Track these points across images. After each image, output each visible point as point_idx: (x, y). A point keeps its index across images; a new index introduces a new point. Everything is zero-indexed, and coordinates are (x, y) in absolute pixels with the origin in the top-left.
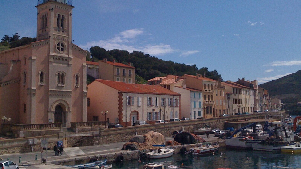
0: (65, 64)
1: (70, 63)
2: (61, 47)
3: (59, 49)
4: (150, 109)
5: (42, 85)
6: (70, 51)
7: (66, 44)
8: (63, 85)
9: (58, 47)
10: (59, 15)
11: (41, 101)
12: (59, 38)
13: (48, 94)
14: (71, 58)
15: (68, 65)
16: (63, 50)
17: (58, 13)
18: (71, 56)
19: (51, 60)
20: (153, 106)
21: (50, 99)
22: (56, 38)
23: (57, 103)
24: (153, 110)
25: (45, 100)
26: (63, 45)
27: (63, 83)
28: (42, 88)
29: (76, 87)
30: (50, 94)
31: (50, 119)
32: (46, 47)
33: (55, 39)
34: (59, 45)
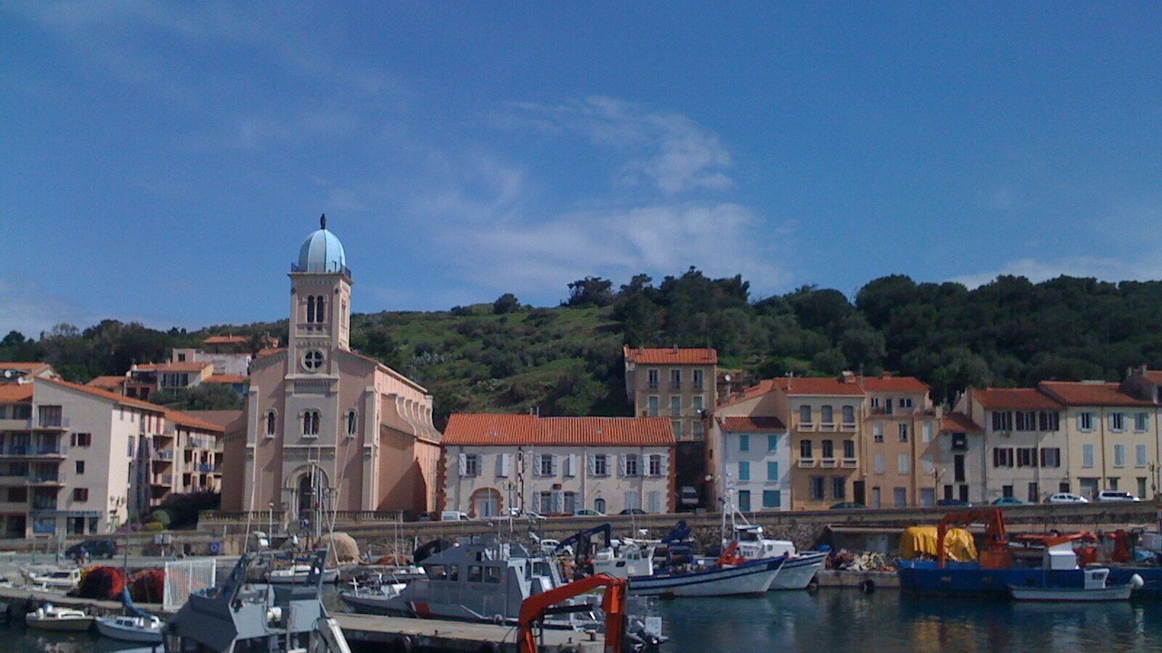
0: (321, 393)
1: (331, 390)
2: (313, 360)
3: (309, 365)
4: (546, 485)
5: (271, 439)
6: (335, 364)
7: (324, 353)
8: (315, 436)
9: (309, 360)
10: (311, 299)
11: (269, 468)
12: (309, 344)
13: (281, 454)
14: (336, 380)
15: (329, 394)
16: (317, 365)
17: (308, 294)
18: (337, 376)
19: (290, 388)
20: (555, 476)
21: (285, 464)
22: (302, 344)
23: (300, 472)
24: (556, 486)
25: (275, 467)
26: (318, 355)
27: (315, 430)
28: (271, 442)
29: (347, 439)
30: (284, 454)
31: (284, 504)
32: (281, 364)
33: (299, 347)
34: (309, 356)
